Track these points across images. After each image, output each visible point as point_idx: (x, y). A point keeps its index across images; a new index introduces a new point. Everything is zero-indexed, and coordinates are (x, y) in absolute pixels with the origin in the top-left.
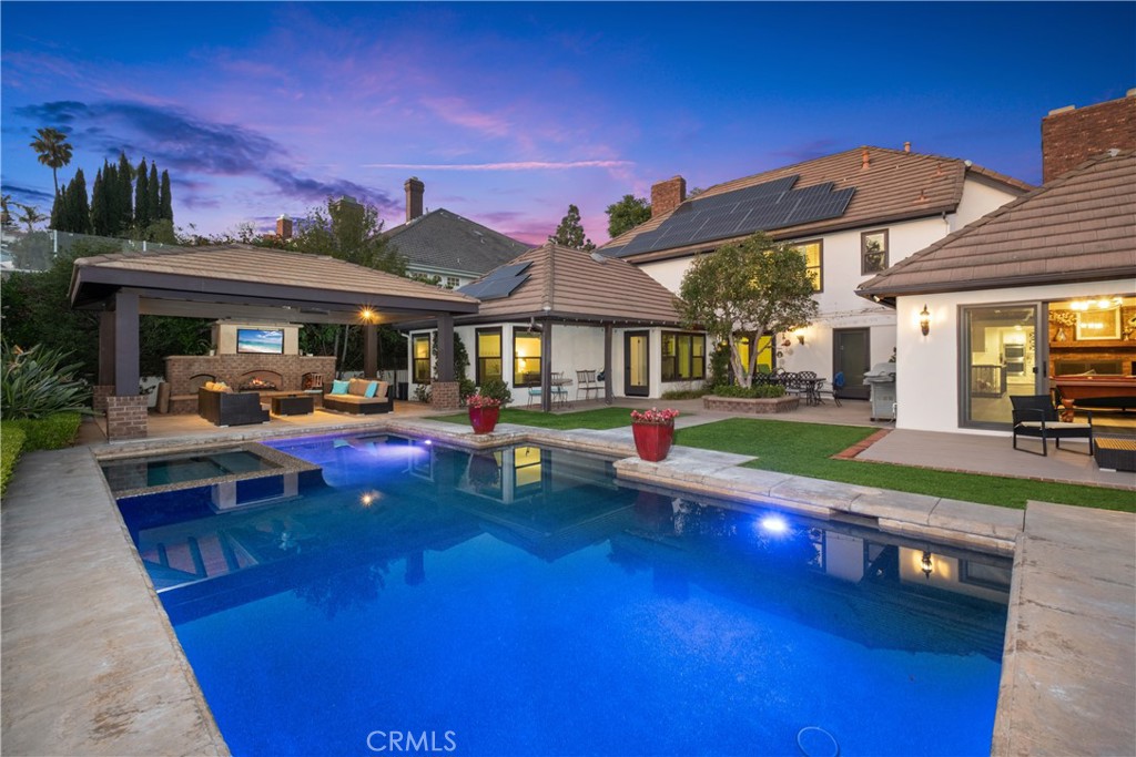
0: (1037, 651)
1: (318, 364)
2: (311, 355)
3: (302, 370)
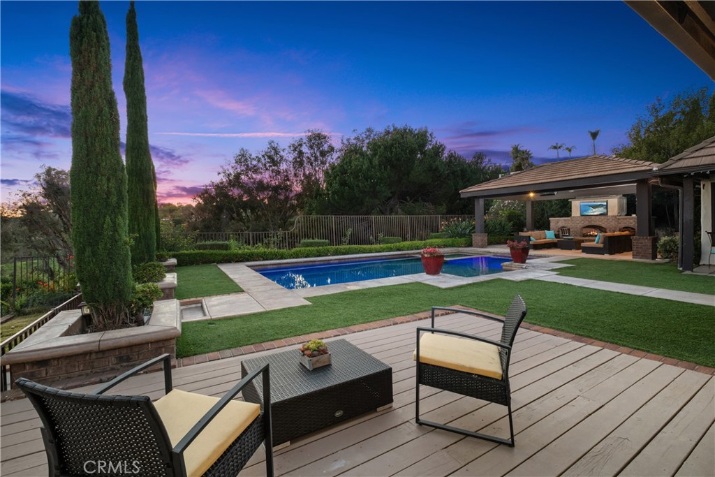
3: (619, 225)
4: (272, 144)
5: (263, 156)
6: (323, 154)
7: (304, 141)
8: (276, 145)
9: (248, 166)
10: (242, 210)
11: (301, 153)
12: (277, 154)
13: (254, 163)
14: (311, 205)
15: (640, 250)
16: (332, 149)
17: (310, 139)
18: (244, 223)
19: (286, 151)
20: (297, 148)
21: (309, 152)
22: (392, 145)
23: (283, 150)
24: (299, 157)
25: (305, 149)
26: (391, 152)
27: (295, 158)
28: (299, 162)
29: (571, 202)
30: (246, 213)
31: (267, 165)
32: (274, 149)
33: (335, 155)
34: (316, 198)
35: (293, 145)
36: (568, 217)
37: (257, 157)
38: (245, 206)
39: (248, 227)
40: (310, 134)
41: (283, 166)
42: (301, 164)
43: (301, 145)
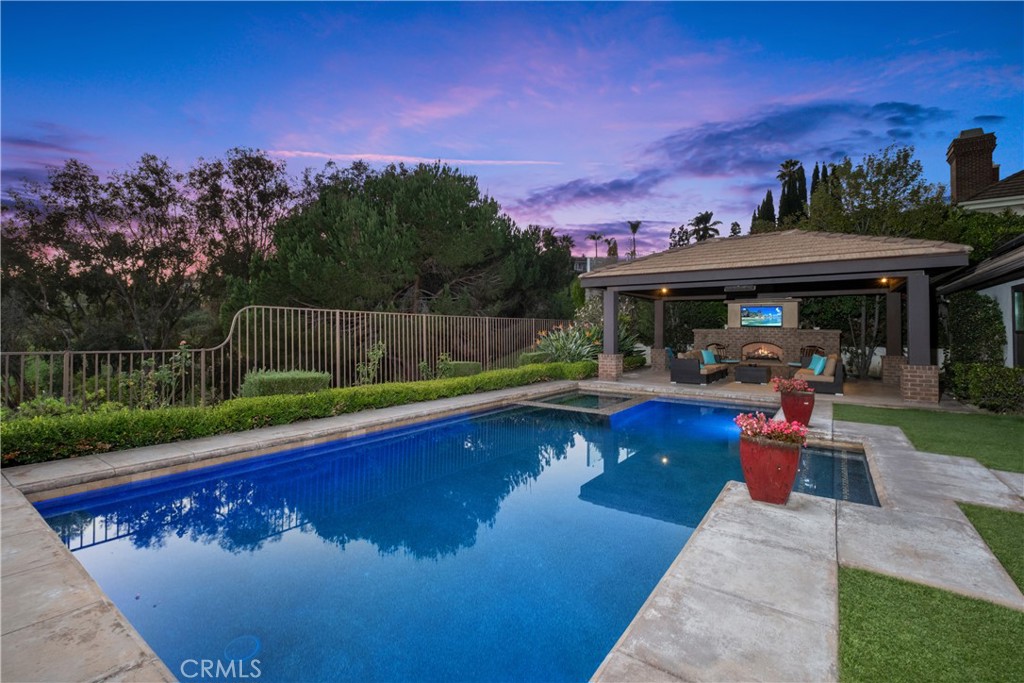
0: (88, 612)
1: (819, 337)
2: (818, 328)
3: (802, 343)
4: (151, 162)
5: (127, 185)
6: (265, 197)
7: (226, 168)
8: (160, 166)
9: (86, 200)
10: (64, 294)
11: (216, 191)
12: (162, 184)
13: (104, 195)
14: (240, 289)
15: (918, 389)
16: (283, 192)
17: (238, 166)
18: (68, 321)
19: (185, 181)
20: (208, 177)
21: (235, 190)
22: (420, 189)
23: (178, 178)
24: (212, 198)
25: (226, 183)
26: (419, 202)
27: (203, 198)
28: (211, 207)
29: (726, 305)
30: (75, 300)
31: (137, 204)
32: (156, 172)
33: (290, 204)
34: (256, 275)
35: (201, 173)
36: (719, 328)
37: (110, 185)
38: (74, 285)
39: (78, 331)
40: (239, 156)
41: (174, 211)
42: (216, 212)
43: (218, 175)
